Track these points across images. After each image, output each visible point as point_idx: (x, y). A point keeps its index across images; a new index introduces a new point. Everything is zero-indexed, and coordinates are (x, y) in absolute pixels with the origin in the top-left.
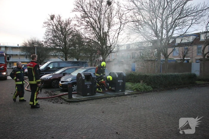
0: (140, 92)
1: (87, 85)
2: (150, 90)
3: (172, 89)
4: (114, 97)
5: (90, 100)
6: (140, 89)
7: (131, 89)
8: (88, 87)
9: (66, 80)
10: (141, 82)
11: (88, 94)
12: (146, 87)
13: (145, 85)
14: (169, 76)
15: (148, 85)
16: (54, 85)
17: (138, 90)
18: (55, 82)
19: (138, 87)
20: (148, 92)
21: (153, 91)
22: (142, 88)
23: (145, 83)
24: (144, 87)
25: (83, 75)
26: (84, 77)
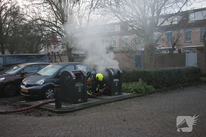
0: (141, 94)
1: (77, 87)
2: (153, 90)
3: (177, 88)
4: (113, 101)
5: (87, 108)
6: (141, 90)
7: (129, 91)
8: (80, 91)
9: (36, 83)
10: (140, 80)
11: (80, 100)
12: (147, 87)
13: (145, 84)
14: (172, 71)
15: (148, 84)
16: (8, 93)
17: (137, 91)
19: (136, 88)
20: (151, 93)
21: (157, 92)
22: (143, 88)
23: (145, 81)
24: (145, 87)
25: (72, 74)
26: (75, 76)
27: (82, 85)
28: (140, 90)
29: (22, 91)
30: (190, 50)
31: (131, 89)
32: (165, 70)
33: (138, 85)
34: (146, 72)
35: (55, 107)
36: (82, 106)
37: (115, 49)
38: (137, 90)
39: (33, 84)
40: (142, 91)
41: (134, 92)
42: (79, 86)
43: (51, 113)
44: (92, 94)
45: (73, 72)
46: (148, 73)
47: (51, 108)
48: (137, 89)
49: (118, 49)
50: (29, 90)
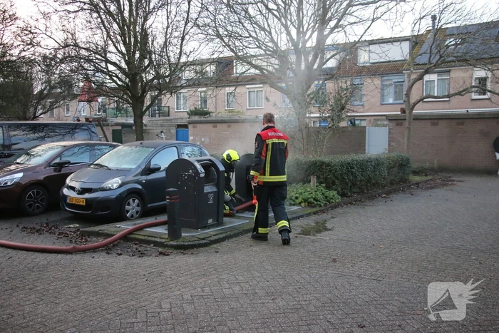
1: (207, 194)
2: (337, 201)
6: (317, 201)
7: (293, 203)
8: (211, 202)
9: (103, 185)
10: (314, 179)
11: (210, 221)
12: (327, 194)
13: (322, 188)
15: (328, 188)
16: (30, 206)
17: (310, 203)
18: (33, 192)
19: (307, 195)
20: (336, 206)
21: (344, 204)
22: (320, 196)
23: (321, 183)
24: (323, 194)
25: (198, 166)
26: (203, 171)
27: (215, 189)
28: (315, 199)
29: (68, 201)
30: (361, 120)
31: (297, 198)
32: (357, 161)
33: (309, 189)
34: (322, 163)
35: (167, 237)
36: (221, 234)
37: (214, 114)
38: (310, 200)
39: (98, 187)
40: (319, 203)
41: (303, 204)
42: (210, 191)
43: (163, 248)
44: (230, 210)
45: (198, 161)
46: (328, 165)
47: (156, 237)
48: (308, 198)
49: (220, 115)
50: (87, 199)
